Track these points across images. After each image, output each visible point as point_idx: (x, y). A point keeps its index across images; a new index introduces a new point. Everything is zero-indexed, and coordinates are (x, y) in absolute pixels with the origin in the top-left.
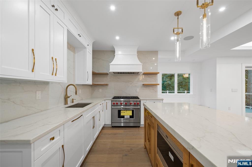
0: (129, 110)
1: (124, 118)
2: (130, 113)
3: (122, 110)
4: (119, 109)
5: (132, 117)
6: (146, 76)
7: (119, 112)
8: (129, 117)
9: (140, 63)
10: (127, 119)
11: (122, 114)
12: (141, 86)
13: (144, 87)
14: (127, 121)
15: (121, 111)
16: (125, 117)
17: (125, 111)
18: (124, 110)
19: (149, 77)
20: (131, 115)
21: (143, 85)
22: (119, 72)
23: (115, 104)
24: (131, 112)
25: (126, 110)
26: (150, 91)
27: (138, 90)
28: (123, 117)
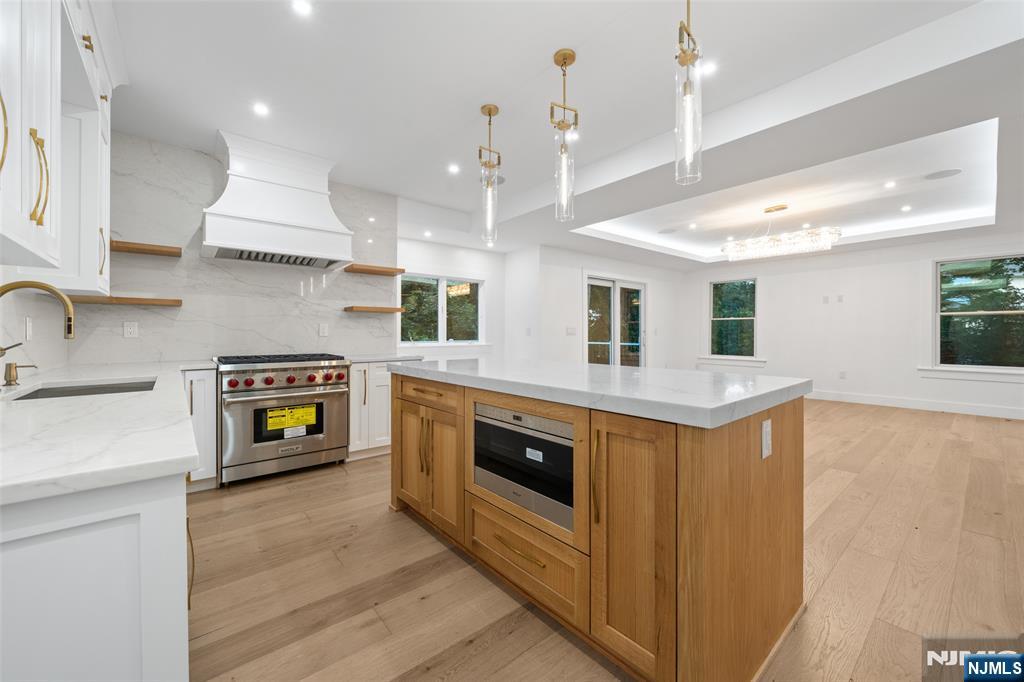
0: (303, 405)
1: (283, 438)
2: (309, 415)
3: (272, 409)
4: (260, 405)
5: (314, 429)
6: (357, 278)
7: (260, 416)
8: (303, 431)
9: (342, 228)
10: (296, 440)
11: (272, 424)
12: (340, 313)
13: (349, 317)
14: (294, 447)
15: (270, 414)
16: (288, 434)
17: (286, 412)
18: (282, 408)
19: (367, 284)
20: (312, 420)
21: (346, 310)
22: (242, 252)
23: (241, 386)
24: (313, 410)
25: (291, 407)
26: (371, 333)
27: (325, 328)
28: (278, 435)
